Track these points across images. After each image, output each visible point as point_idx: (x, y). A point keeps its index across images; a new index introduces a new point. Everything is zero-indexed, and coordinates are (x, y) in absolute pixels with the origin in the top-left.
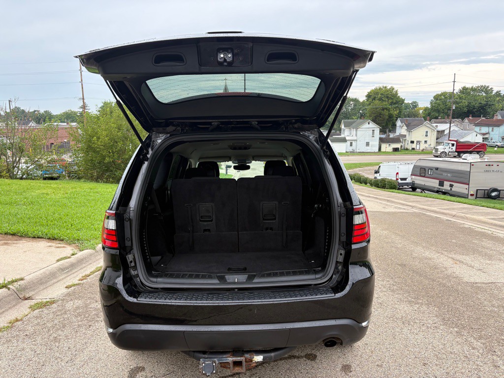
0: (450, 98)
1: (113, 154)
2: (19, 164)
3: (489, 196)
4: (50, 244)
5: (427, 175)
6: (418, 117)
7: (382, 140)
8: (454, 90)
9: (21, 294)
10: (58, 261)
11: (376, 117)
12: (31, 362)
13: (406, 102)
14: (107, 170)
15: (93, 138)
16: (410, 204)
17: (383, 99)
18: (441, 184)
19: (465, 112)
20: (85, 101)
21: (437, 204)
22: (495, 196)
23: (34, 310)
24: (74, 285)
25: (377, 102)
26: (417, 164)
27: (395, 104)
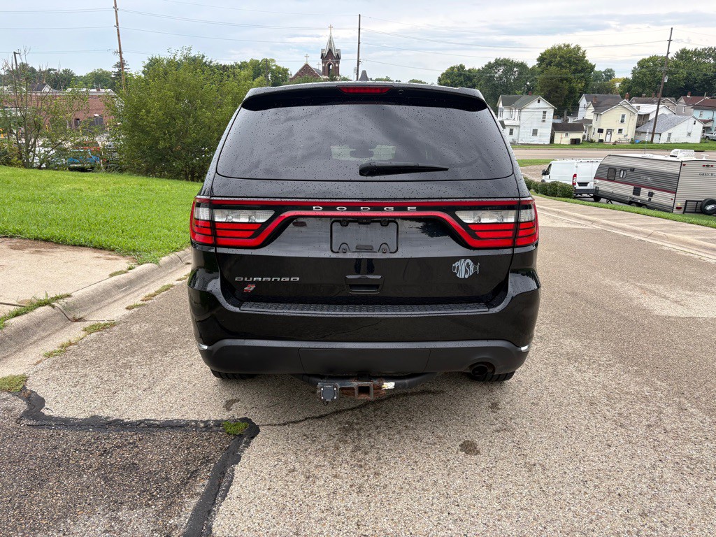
0: (662, 65)
1: (170, 135)
2: (35, 147)
3: (702, 210)
4: (97, 254)
5: (617, 179)
6: (612, 93)
7: (556, 128)
8: (668, 53)
9: (70, 314)
10: (112, 275)
11: (550, 92)
12: (99, 389)
13: (596, 69)
14: (161, 159)
15: (140, 111)
16: (590, 218)
17: (563, 64)
18: (637, 192)
19: (681, 88)
20: (123, 55)
21: (627, 219)
22: (711, 210)
23: (90, 334)
24: (137, 306)
25: (553, 68)
26: (604, 163)
27: (580, 72)
